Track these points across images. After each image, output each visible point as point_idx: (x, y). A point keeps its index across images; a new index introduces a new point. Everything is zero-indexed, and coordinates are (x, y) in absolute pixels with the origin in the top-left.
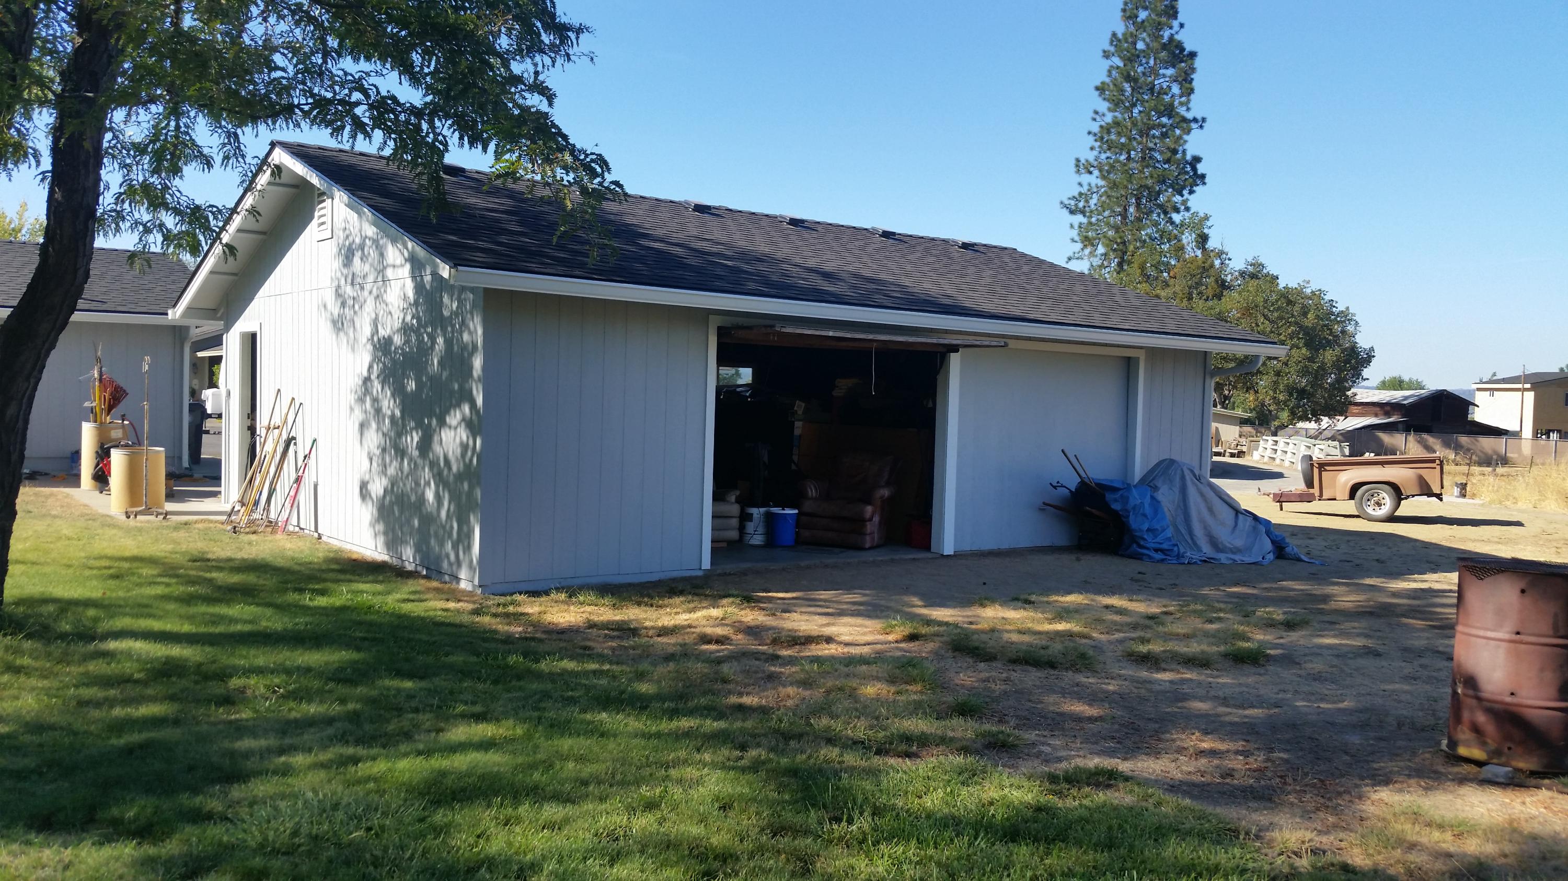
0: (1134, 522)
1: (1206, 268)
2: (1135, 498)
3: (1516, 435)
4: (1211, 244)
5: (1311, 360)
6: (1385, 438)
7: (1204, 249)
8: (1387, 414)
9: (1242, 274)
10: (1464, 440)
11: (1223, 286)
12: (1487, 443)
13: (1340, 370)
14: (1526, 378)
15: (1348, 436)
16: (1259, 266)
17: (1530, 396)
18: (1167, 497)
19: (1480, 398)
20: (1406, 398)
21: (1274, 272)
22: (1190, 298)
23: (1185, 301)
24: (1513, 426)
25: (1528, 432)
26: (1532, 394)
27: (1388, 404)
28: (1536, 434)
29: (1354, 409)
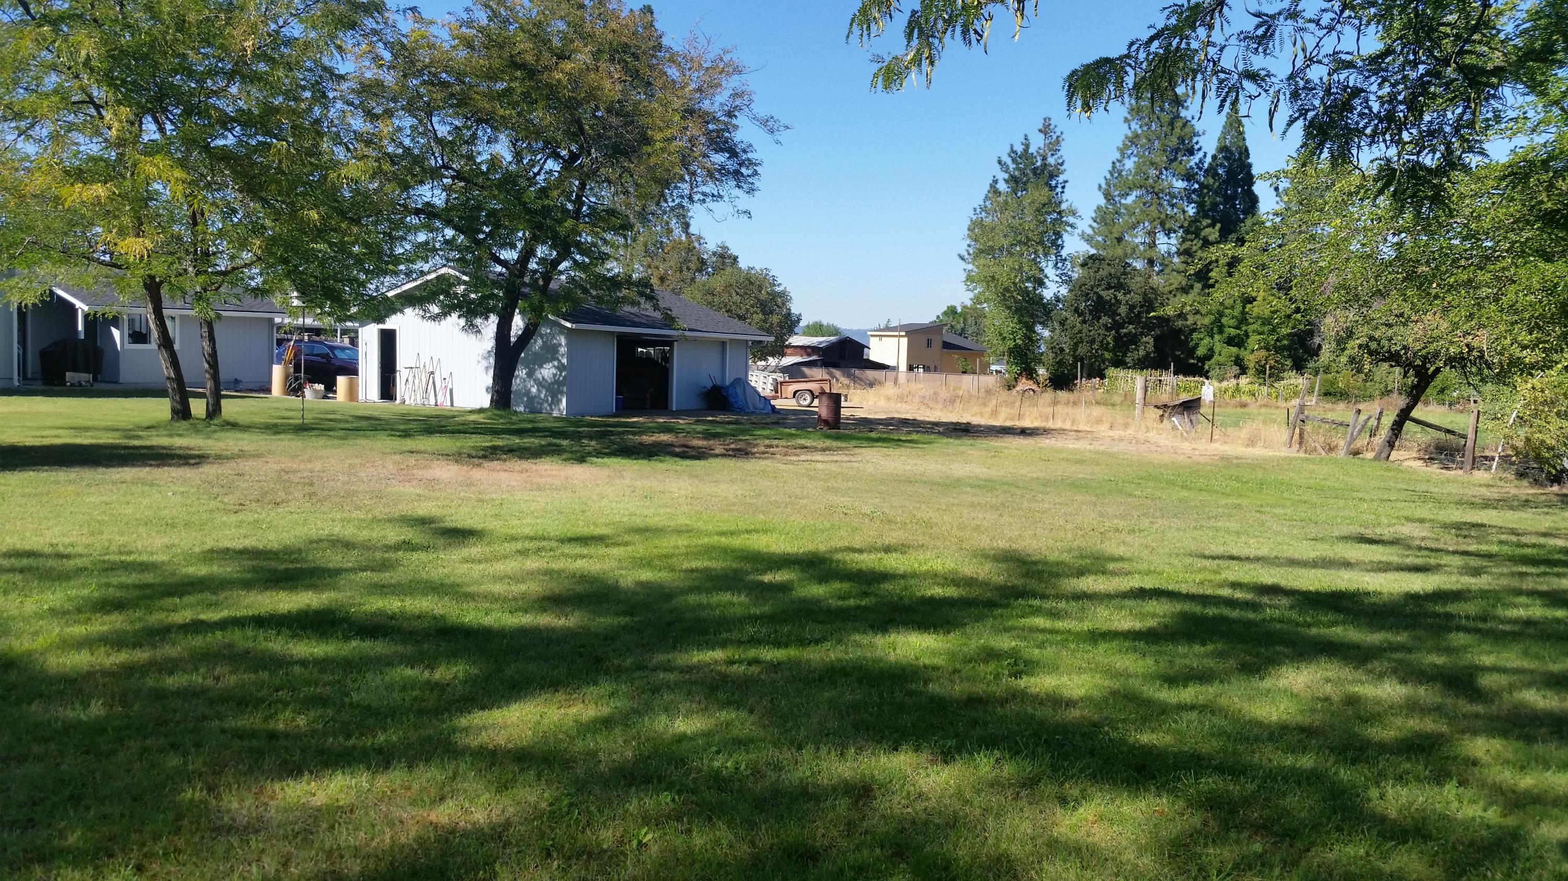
0: (731, 399)
1: (690, 250)
2: (731, 391)
3: (894, 369)
4: (692, 230)
5: (765, 321)
6: (805, 370)
7: (687, 233)
8: (809, 355)
9: (714, 254)
10: (857, 372)
11: (703, 262)
12: (870, 374)
13: (782, 328)
14: (901, 328)
15: (785, 370)
16: (725, 248)
17: (904, 341)
18: (739, 391)
19: (874, 343)
20: (821, 343)
21: (735, 253)
22: (681, 271)
23: (678, 274)
24: (891, 362)
25: (903, 367)
26: (906, 339)
27: (809, 347)
28: (911, 368)
29: (789, 351)
